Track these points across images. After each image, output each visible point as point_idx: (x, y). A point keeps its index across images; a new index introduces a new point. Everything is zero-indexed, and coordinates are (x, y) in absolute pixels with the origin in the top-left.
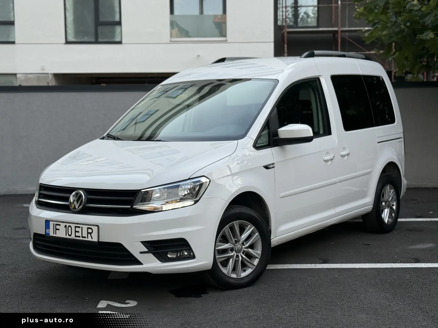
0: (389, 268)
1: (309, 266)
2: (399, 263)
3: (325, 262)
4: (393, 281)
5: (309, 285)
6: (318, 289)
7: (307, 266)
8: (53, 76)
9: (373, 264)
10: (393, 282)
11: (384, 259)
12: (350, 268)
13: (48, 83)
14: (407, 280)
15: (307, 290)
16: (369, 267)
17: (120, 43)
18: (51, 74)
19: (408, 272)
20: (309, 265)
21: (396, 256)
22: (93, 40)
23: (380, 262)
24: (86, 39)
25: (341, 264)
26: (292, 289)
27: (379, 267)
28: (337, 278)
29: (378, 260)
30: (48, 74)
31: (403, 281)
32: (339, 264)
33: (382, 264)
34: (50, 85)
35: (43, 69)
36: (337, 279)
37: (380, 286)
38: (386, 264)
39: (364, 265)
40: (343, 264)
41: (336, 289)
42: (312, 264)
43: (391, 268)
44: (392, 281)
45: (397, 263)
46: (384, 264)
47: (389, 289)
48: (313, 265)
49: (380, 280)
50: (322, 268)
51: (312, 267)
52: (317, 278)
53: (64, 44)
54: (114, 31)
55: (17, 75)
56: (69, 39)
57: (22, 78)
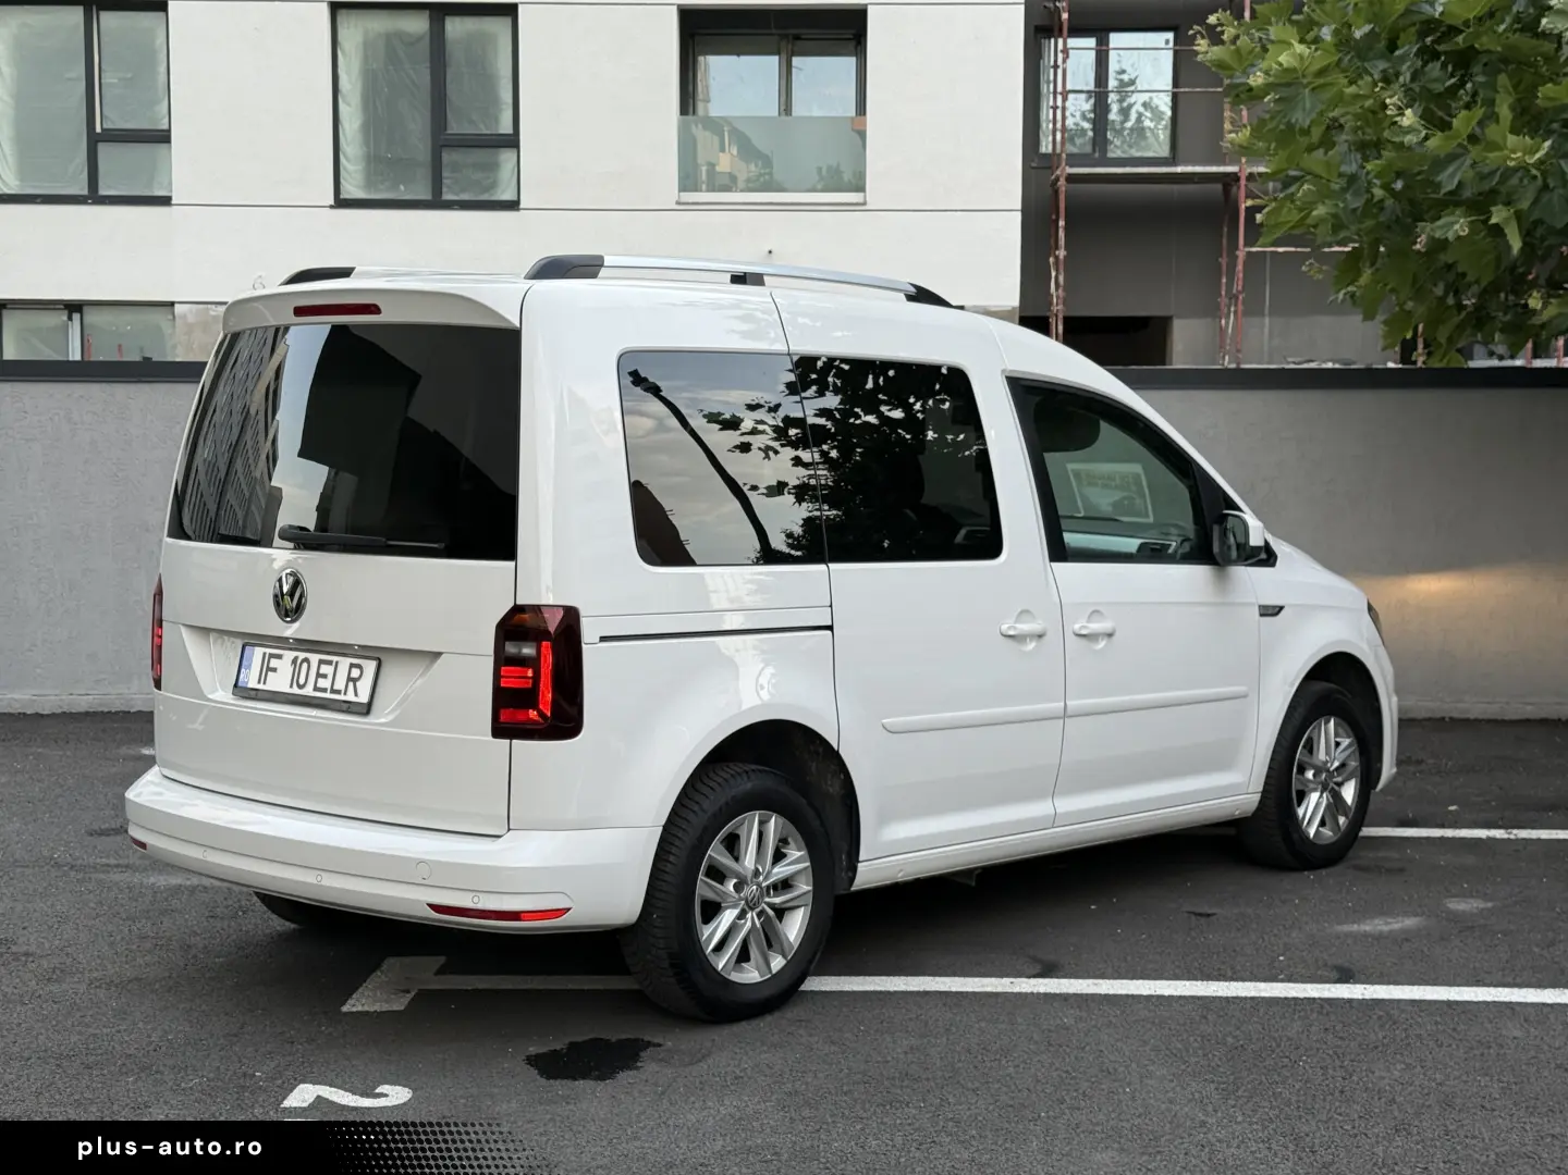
0: (1246, 998)
1: (992, 985)
2: (1282, 981)
3: (1048, 971)
4: (1241, 1042)
5: (969, 1051)
6: (995, 1064)
7: (983, 986)
9: (1199, 983)
10: (1242, 1046)
11: (1239, 968)
12: (1121, 995)
14: (1289, 1039)
15: (960, 1065)
16: (1183, 994)
17: (513, 205)
19: (1302, 1014)
20: (993, 979)
21: (1281, 958)
22: (426, 196)
23: (1224, 976)
24: (401, 193)
25: (1096, 981)
26: (912, 1062)
27: (1214, 994)
28: (1067, 1029)
29: (1219, 969)
31: (1274, 1044)
32: (1090, 981)
33: (1227, 984)
36: (1065, 1032)
37: (1193, 1060)
38: (1241, 984)
39: (1169, 986)
40: (1101, 981)
41: (1052, 1064)
42: (1002, 977)
43: (1252, 998)
44: (1238, 1041)
45: (1277, 981)
46: (1235, 983)
47: (1221, 1070)
48: (1006, 981)
49: (1203, 1037)
50: (1032, 993)
51: (1000, 990)
52: (1003, 1026)
53: (331, 207)
54: (494, 167)
55: (176, 306)
56: (352, 190)
57: (191, 319)
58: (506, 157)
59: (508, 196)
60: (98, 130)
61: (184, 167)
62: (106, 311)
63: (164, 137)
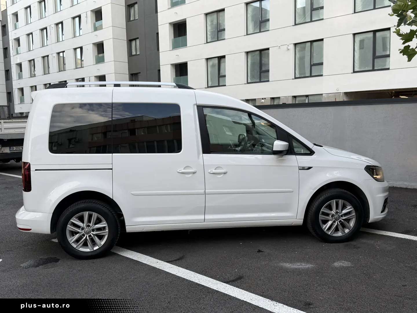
2: (214, 278)
8: (343, 94)
13: (344, 100)
17: (388, 69)
18: (342, 93)
21: (236, 270)
22: (371, 69)
24: (367, 69)
30: (341, 93)
32: (173, 266)
34: (345, 100)
35: (338, 90)
43: (190, 282)
45: (212, 278)
46: (201, 276)
53: (352, 73)
54: (386, 61)
55: (323, 95)
56: (356, 69)
57: (326, 97)
58: (388, 59)
59: (388, 67)
60: (312, 64)
61: (326, 69)
62: (312, 96)
63: (322, 64)
